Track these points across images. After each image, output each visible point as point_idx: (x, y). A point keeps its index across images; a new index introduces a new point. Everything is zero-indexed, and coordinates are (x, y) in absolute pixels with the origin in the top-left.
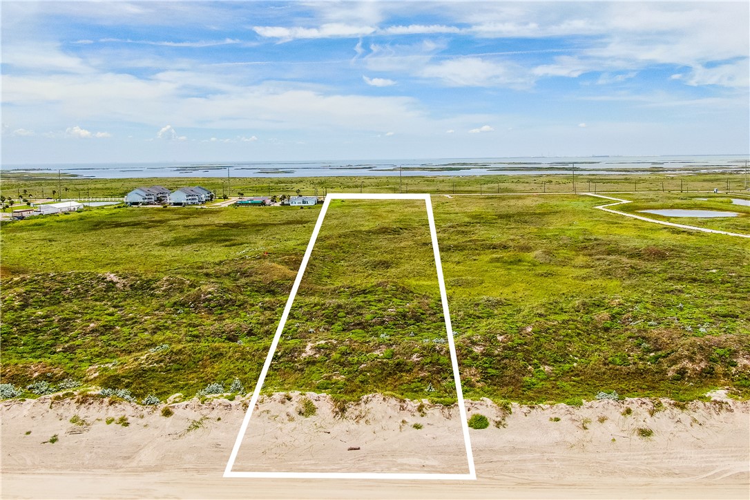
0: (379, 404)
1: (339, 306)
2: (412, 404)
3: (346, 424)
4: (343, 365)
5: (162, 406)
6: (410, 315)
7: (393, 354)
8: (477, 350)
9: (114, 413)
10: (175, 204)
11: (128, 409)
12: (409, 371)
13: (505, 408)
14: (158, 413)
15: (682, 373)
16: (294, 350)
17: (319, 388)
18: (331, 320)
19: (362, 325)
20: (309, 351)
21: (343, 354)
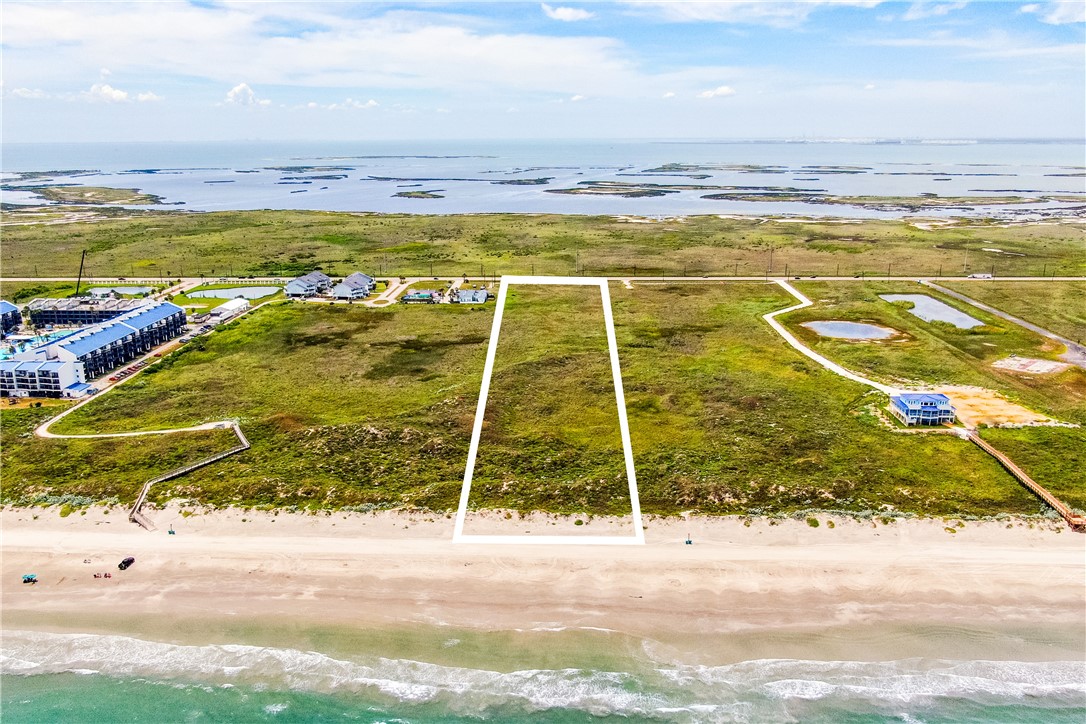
0: (538, 515)
1: (519, 456)
2: (552, 515)
3: (524, 523)
4: (522, 495)
5: (446, 514)
6: (559, 462)
7: (547, 490)
8: (588, 488)
9: (425, 516)
10: (340, 298)
11: (432, 515)
12: (554, 499)
13: (591, 517)
14: (445, 517)
15: (682, 502)
16: (497, 486)
17: (512, 507)
18: (514, 465)
19: (532, 470)
20: (505, 488)
21: (523, 489)
